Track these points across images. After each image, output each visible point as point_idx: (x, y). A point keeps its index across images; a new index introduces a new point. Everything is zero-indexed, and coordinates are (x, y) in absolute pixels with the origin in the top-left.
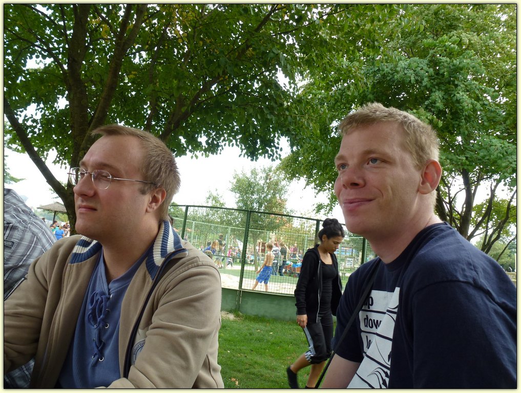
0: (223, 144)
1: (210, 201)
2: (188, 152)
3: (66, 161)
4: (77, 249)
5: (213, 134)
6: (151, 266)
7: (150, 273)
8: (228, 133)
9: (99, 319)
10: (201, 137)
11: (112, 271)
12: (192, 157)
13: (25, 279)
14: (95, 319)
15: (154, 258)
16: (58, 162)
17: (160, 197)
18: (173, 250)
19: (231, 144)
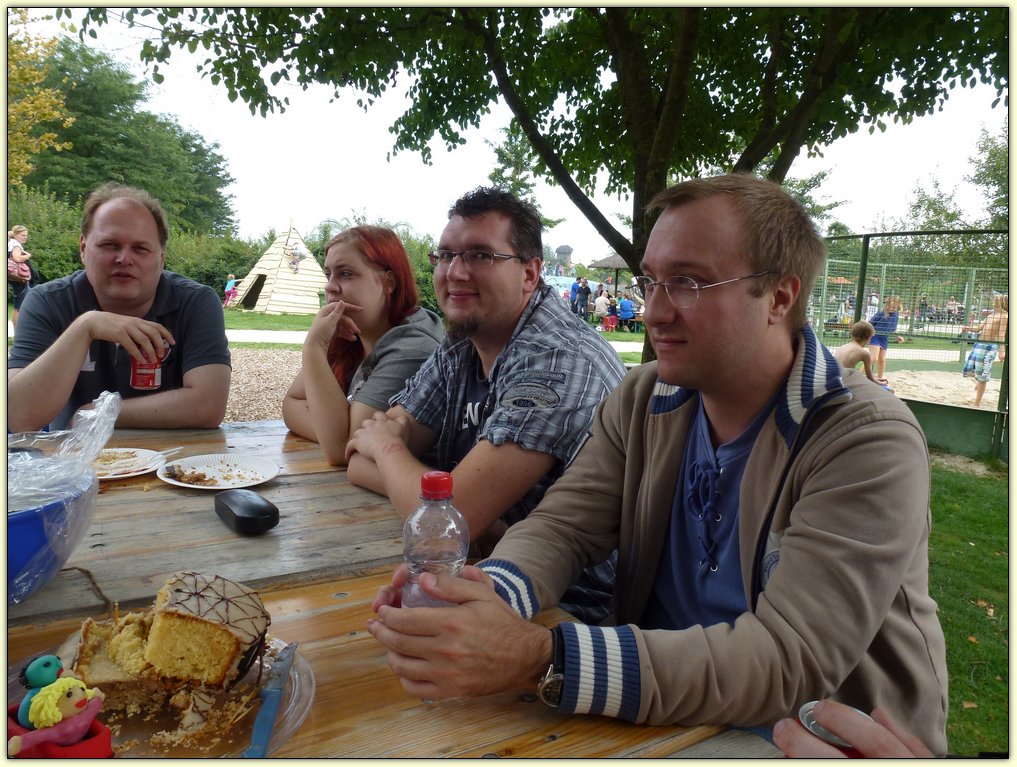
0: (946, 85)
1: (922, 211)
2: (861, 123)
3: (626, 186)
4: (659, 389)
5: (921, 67)
6: (784, 419)
7: (783, 434)
8: (959, 56)
9: (704, 508)
10: (890, 79)
11: (721, 431)
12: (872, 130)
13: (591, 435)
14: (699, 507)
15: (790, 408)
16: (614, 189)
17: (789, 291)
18: (825, 392)
19: (968, 80)
